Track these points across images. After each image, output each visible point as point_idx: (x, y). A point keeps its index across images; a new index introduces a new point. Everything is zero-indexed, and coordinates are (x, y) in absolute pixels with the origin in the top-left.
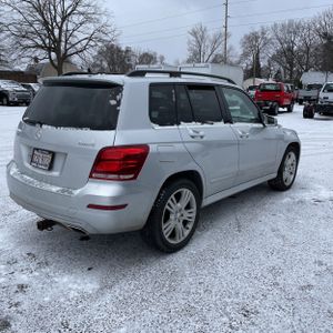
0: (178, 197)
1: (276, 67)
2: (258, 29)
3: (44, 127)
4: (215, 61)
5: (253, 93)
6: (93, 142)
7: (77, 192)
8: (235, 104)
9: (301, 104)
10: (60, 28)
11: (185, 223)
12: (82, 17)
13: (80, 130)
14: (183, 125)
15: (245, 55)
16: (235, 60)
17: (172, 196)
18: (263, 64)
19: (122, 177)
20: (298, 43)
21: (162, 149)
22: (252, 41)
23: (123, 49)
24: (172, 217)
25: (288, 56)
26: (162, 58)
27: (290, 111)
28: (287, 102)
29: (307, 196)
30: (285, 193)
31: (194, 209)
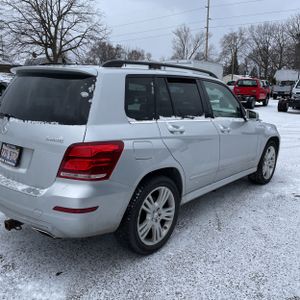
0: (156, 196)
1: (252, 65)
2: (236, 30)
3: (12, 119)
4: (197, 58)
5: (232, 87)
6: (61, 138)
7: (43, 192)
8: (215, 97)
9: (275, 98)
10: (56, 27)
11: (163, 222)
12: (76, 16)
13: (47, 125)
14: (162, 120)
15: (225, 53)
16: (215, 58)
17: (149, 196)
18: (240, 61)
19: (93, 176)
20: (273, 44)
21: (138, 145)
22: (231, 41)
23: (114, 46)
24: (149, 217)
25: (263, 55)
26: (149, 55)
27: (265, 105)
28: (262, 97)
29: (286, 190)
30: (264, 187)
31: (173, 208)
